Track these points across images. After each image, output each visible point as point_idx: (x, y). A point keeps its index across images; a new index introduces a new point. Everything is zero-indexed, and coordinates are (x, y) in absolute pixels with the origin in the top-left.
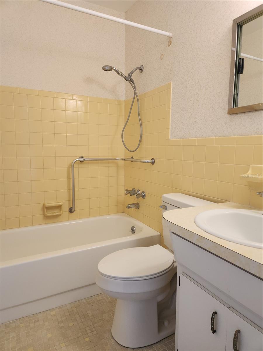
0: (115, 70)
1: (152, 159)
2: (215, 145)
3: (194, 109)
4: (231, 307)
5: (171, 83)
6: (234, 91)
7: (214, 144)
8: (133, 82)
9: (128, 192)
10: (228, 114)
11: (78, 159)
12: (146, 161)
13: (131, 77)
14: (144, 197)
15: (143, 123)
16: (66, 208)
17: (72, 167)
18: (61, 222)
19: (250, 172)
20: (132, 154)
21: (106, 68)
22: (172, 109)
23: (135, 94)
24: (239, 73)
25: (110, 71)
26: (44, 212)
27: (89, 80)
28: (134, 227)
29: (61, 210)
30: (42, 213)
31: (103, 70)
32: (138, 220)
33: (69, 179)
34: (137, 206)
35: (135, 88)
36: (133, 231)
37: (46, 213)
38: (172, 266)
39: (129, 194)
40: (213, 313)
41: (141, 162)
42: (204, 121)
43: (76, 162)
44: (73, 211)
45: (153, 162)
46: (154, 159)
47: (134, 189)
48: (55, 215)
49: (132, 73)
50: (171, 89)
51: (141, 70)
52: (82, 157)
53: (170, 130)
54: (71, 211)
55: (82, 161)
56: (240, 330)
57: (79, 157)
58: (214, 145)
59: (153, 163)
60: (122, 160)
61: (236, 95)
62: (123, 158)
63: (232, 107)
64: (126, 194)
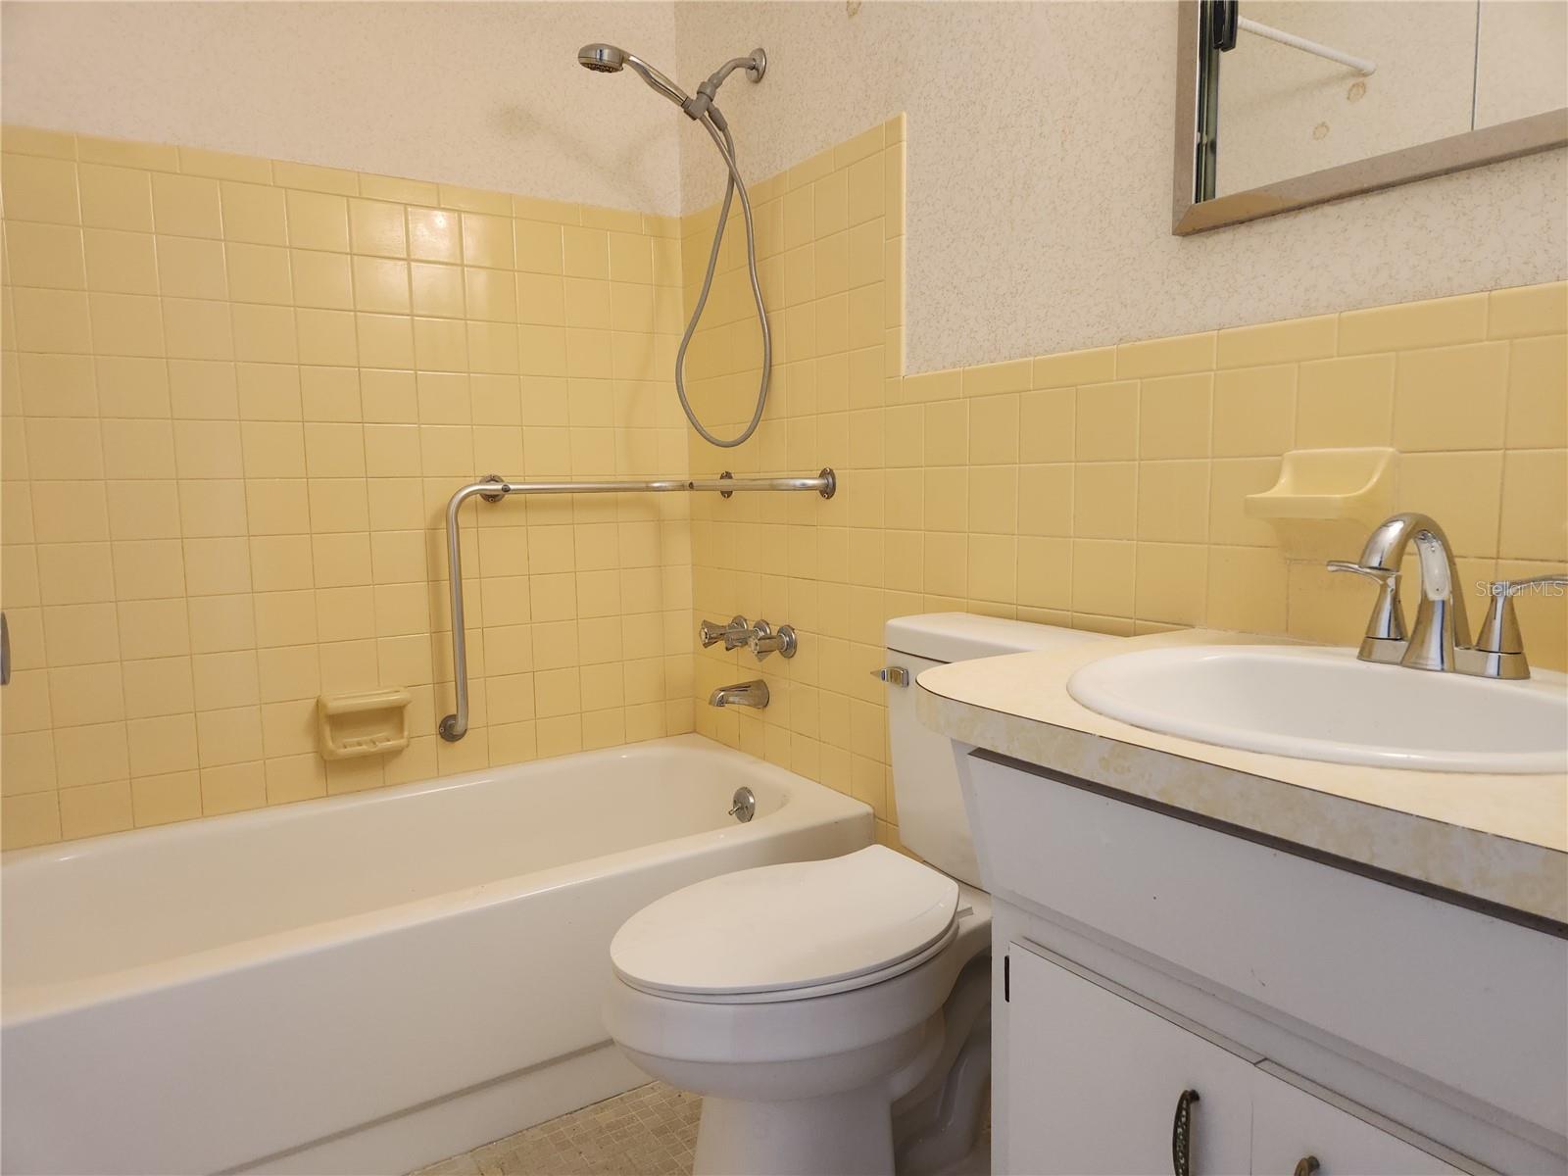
0: (636, 66)
1: (824, 474)
2: (1117, 380)
3: (1013, 229)
4: (1266, 1059)
5: (898, 120)
6: (1200, 130)
7: (1115, 378)
8: (721, 125)
9: (713, 635)
10: (1173, 234)
11: (475, 484)
12: (798, 482)
13: (712, 100)
14: (789, 649)
15: (773, 315)
16: (423, 721)
17: (448, 521)
18: (403, 783)
19: (1285, 480)
20: (729, 460)
21: (595, 55)
22: (908, 239)
23: (733, 179)
24: (1217, 48)
25: (617, 70)
26: (319, 739)
27: (515, 121)
28: (750, 792)
29: (400, 727)
30: (308, 745)
31: (584, 64)
32: (764, 758)
33: (434, 580)
34: (757, 694)
35: (731, 151)
36: (743, 809)
37: (330, 744)
38: (950, 932)
39: (721, 644)
40: (1183, 1097)
41: (774, 488)
42: (1063, 278)
43: (463, 504)
44: (459, 729)
45: (827, 486)
46: (831, 473)
47: (738, 621)
48: (373, 750)
49: (716, 81)
50: (904, 144)
51: (756, 69)
52: (494, 479)
53: (904, 330)
54: (449, 731)
55: (491, 498)
56: (1318, 1158)
57: (479, 479)
58: (1112, 381)
59: (828, 491)
60: (681, 487)
61: (1208, 149)
62: (686, 478)
63: (1193, 202)
64: (706, 645)
